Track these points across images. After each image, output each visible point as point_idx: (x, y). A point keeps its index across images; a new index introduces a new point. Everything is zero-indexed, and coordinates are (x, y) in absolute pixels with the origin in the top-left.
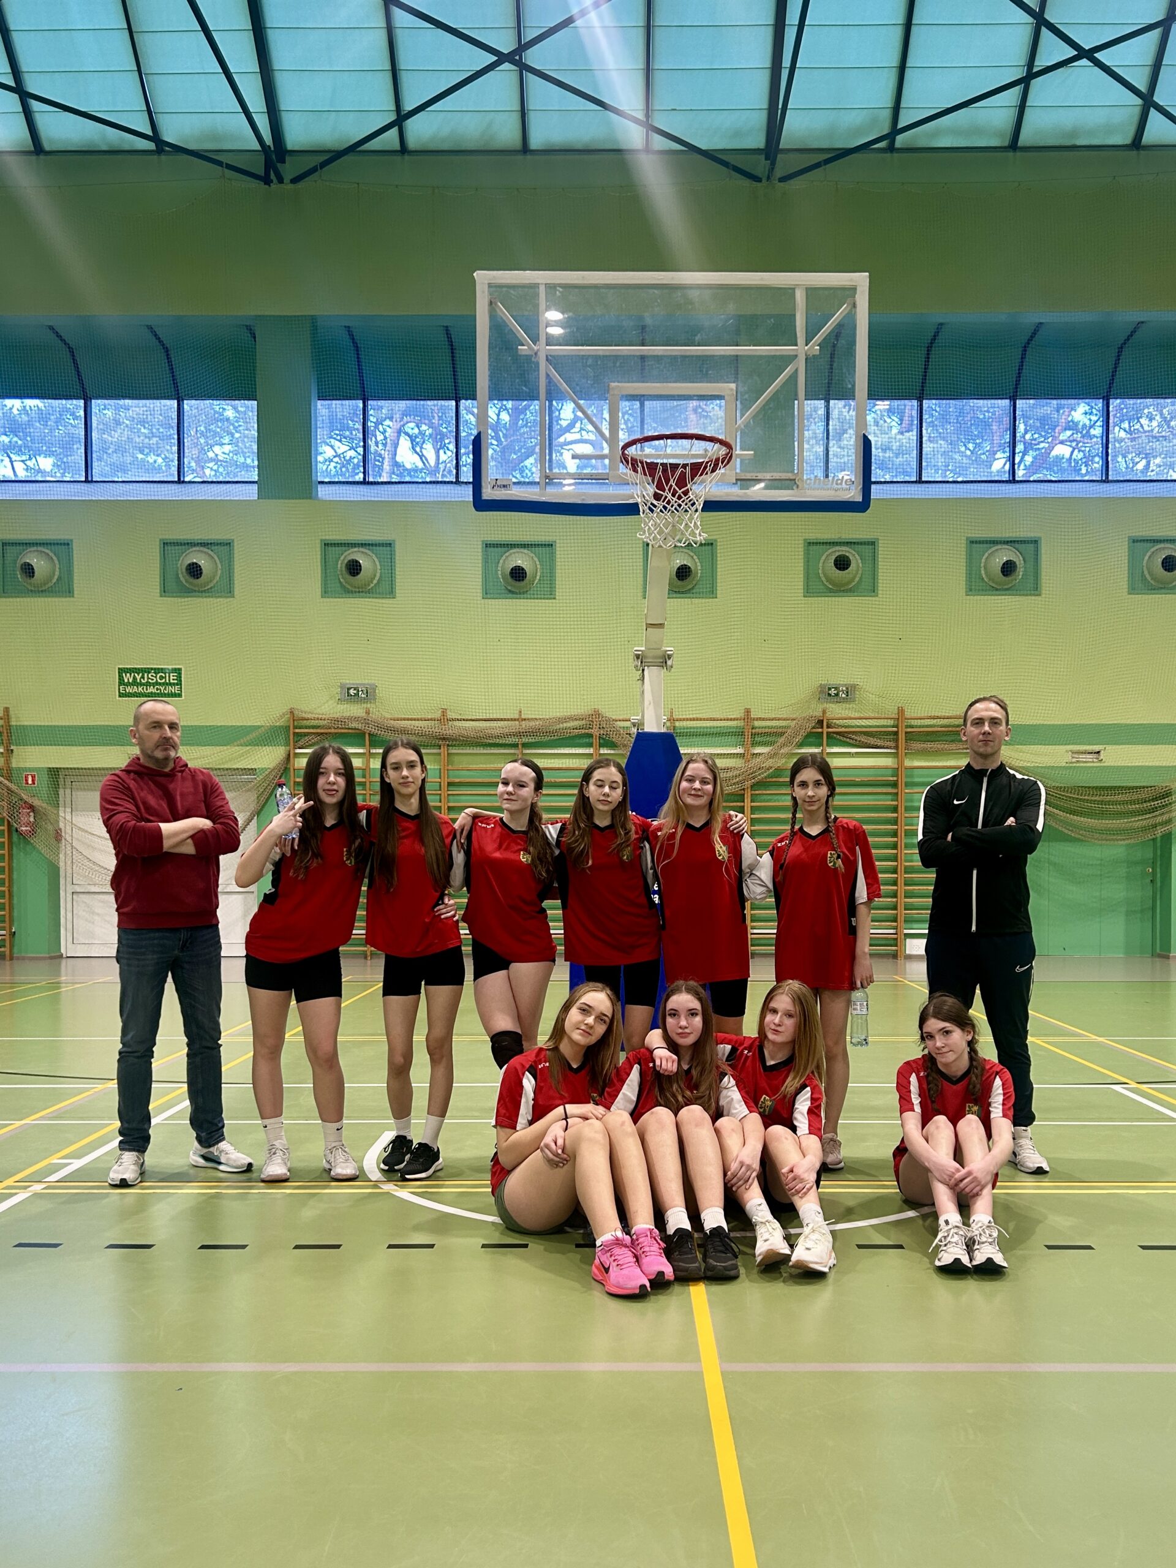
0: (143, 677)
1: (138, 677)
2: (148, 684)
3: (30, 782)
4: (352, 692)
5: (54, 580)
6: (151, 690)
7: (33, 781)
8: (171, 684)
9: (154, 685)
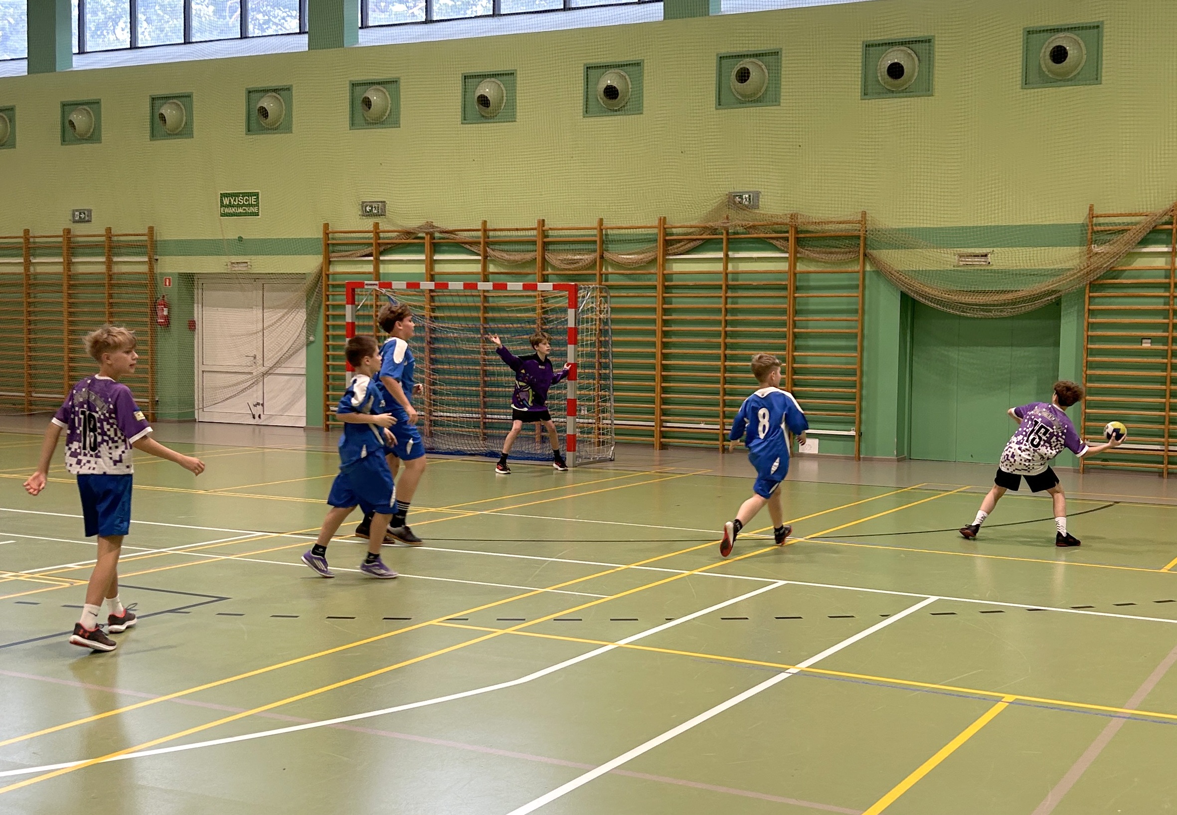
0: (235, 201)
1: (232, 201)
2: (238, 206)
3: (167, 284)
4: (368, 209)
5: (183, 126)
6: (240, 210)
7: (169, 283)
8: (252, 205)
9: (242, 206)
